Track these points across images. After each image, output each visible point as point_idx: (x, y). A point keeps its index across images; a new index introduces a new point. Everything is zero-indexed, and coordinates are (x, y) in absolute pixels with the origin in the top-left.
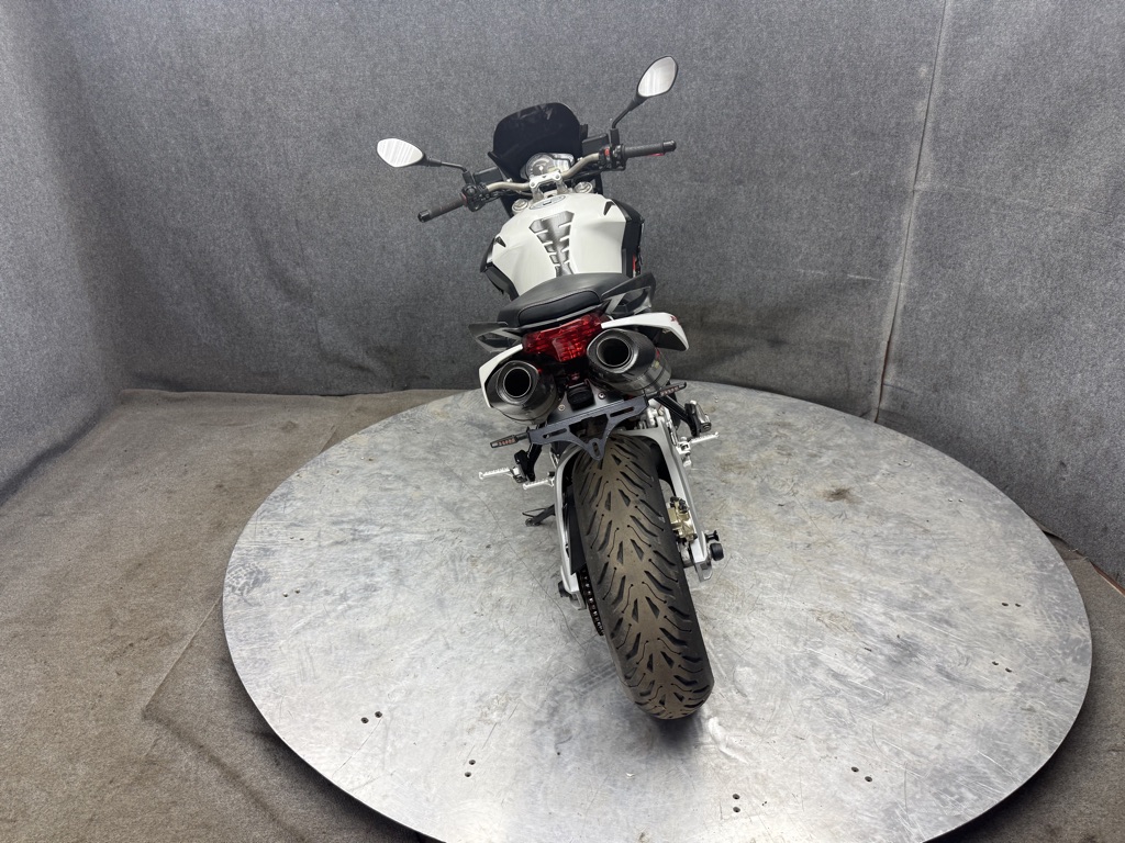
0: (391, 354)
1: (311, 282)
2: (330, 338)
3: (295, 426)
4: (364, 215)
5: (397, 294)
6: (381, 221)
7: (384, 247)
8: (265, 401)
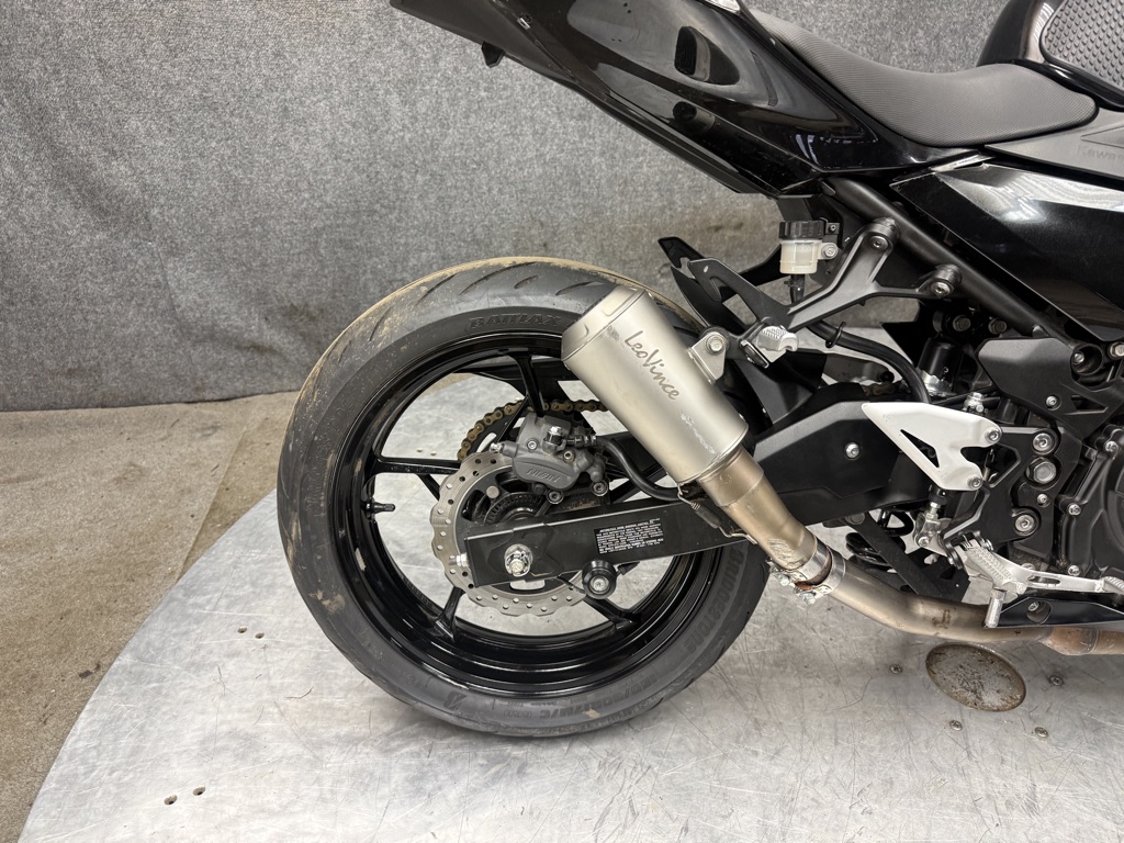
0: (313, 319)
1: (144, 187)
2: (193, 296)
3: (142, 472)
4: (241, 45)
5: (317, 205)
6: (277, 55)
7: (286, 109)
8: (79, 424)
